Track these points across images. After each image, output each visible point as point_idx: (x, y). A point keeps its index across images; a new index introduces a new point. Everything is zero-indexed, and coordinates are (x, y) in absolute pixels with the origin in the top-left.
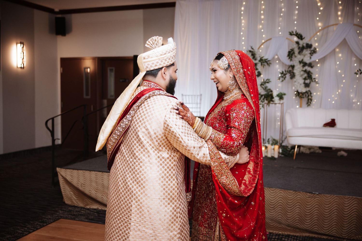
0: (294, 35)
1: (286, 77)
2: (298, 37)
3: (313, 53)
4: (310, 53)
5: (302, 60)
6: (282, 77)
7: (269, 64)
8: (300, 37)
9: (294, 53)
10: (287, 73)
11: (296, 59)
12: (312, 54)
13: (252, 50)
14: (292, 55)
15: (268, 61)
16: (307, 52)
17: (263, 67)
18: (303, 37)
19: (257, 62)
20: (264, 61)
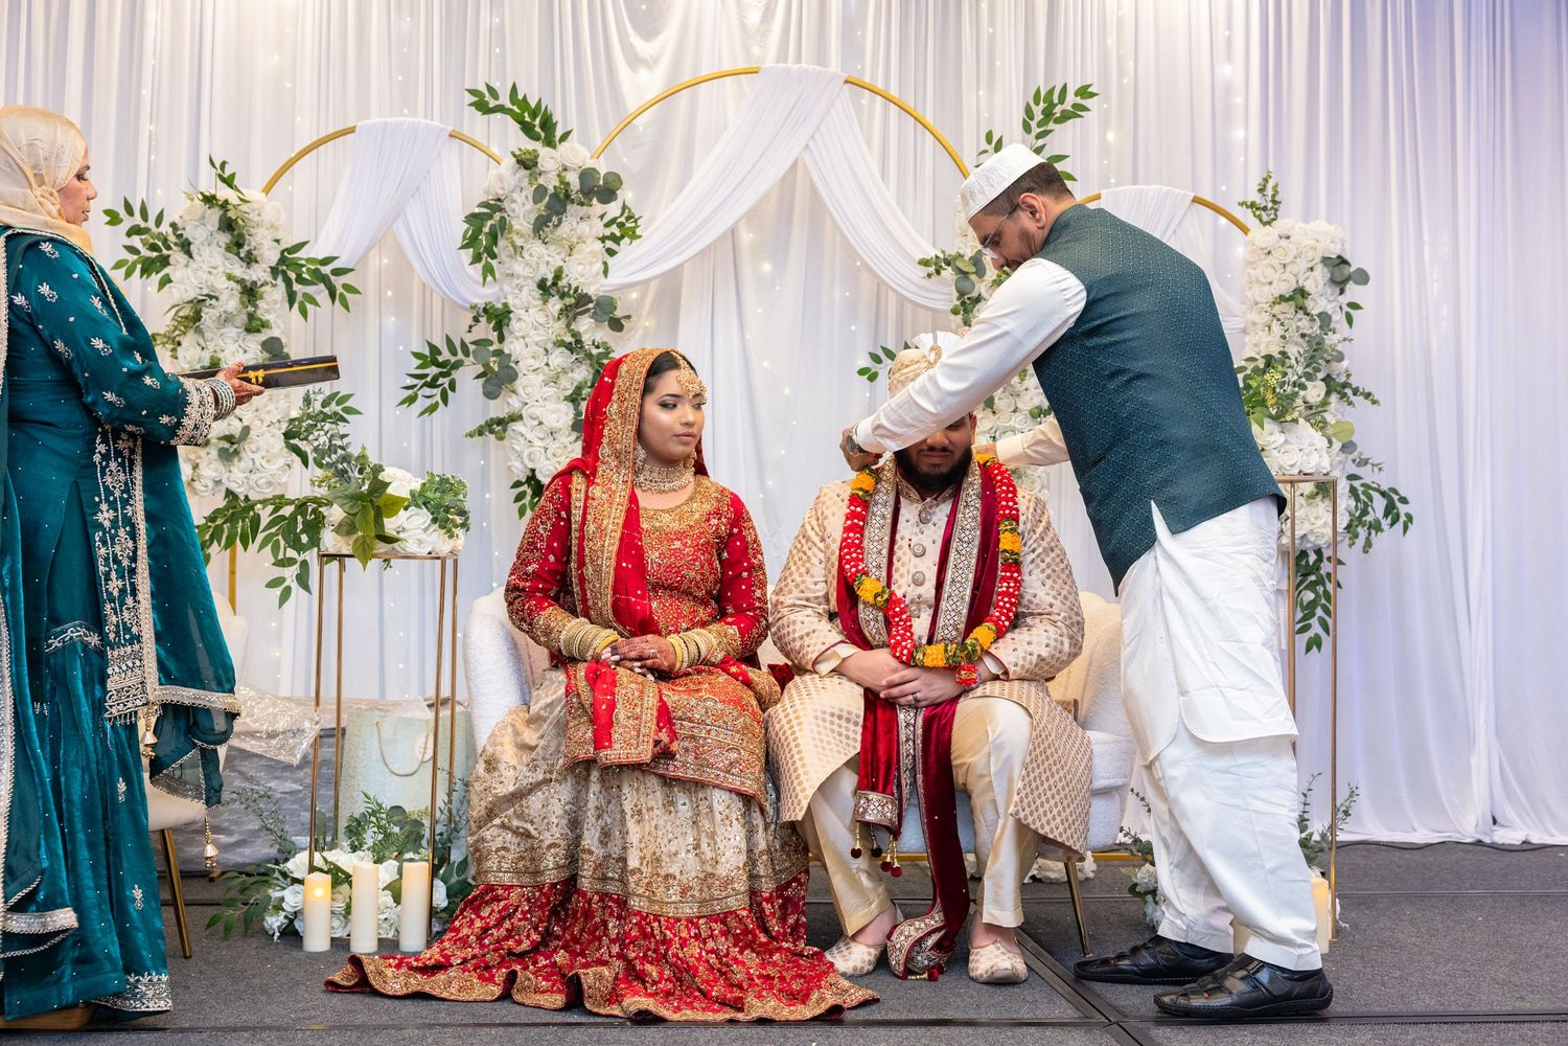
0: (501, 109)
1: (452, 386)
2: (527, 129)
3: (616, 240)
4: (603, 239)
5: (558, 276)
6: (432, 384)
7: (340, 290)
8: (539, 125)
9: (504, 225)
10: (460, 356)
11: (518, 267)
12: (609, 244)
13: (224, 193)
14: (493, 238)
15: (338, 272)
16: (585, 225)
17: (304, 312)
18: (559, 133)
19: (259, 273)
20: (306, 276)
